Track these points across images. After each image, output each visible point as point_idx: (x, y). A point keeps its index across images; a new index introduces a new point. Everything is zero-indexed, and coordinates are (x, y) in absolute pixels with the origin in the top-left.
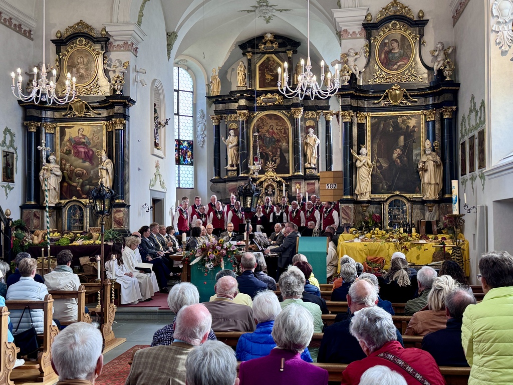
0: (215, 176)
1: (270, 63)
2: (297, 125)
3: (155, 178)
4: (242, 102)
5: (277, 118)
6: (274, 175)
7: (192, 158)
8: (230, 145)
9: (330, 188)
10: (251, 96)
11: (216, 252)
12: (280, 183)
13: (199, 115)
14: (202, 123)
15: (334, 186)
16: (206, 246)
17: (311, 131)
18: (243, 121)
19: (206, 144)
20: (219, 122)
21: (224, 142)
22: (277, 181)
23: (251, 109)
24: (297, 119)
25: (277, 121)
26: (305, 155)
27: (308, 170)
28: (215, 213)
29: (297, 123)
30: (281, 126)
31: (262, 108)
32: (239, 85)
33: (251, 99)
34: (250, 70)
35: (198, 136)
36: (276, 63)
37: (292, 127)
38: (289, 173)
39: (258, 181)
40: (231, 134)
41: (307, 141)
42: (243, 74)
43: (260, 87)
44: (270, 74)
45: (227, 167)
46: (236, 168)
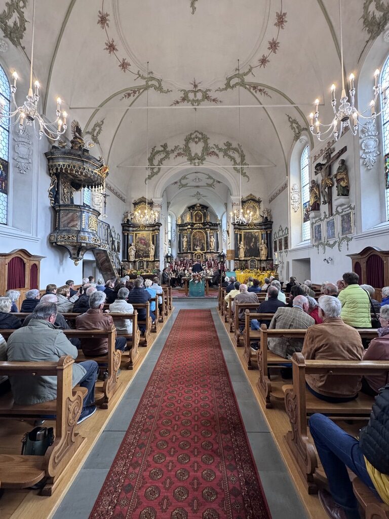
0: (179, 252)
4: (189, 227)
5: (201, 232)
6: (200, 251)
8: (185, 241)
10: (192, 225)
12: (202, 254)
13: (173, 231)
14: (174, 234)
17: (212, 237)
18: (189, 233)
19: (175, 241)
20: (180, 233)
21: (182, 240)
23: (192, 229)
24: (208, 233)
26: (210, 245)
30: (202, 235)
31: (196, 229)
32: (188, 221)
35: (172, 238)
36: (200, 214)
37: (206, 235)
38: (205, 251)
39: (194, 253)
40: (185, 237)
41: (211, 240)
42: (189, 217)
43: (195, 222)
44: (198, 218)
45: (183, 249)
46: (187, 249)
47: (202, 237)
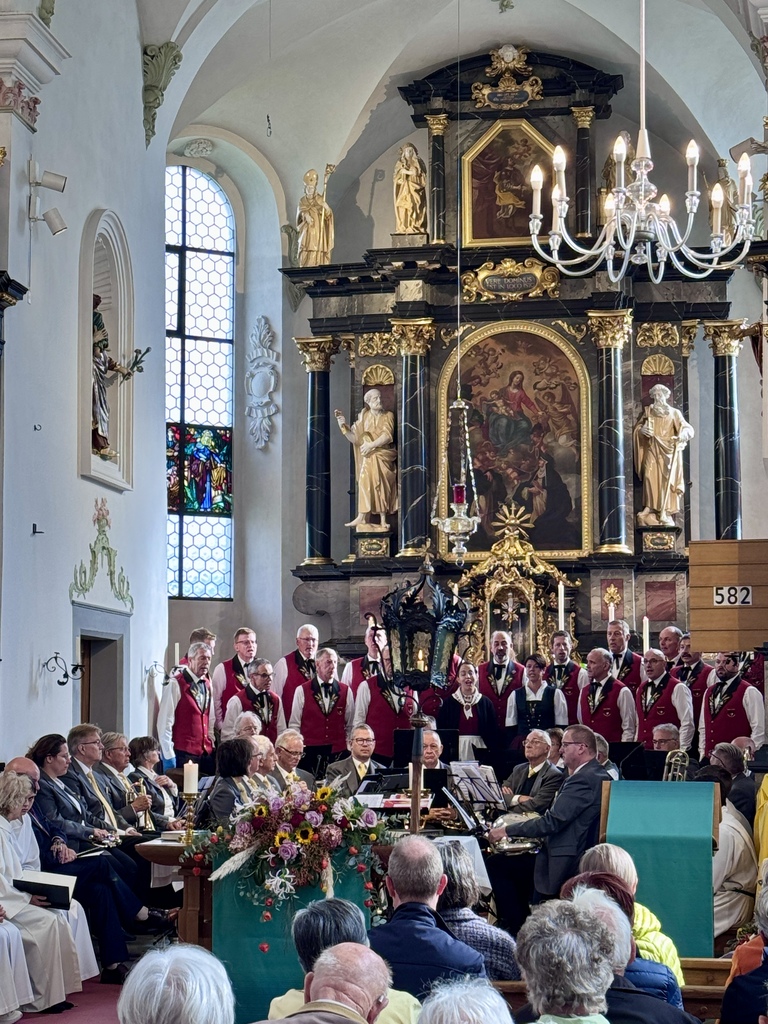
0: (312, 555)
1: (512, 150)
2: (609, 371)
3: (94, 562)
4: (412, 290)
5: (536, 345)
6: (526, 552)
7: (229, 490)
8: (367, 445)
9: (726, 603)
10: (443, 269)
11: (305, 835)
12: (546, 584)
14: (265, 364)
15: (741, 595)
16: (269, 812)
17: (662, 393)
19: (279, 439)
20: (327, 361)
21: (344, 432)
22: (536, 578)
23: (443, 316)
24: (608, 350)
25: (534, 359)
26: (638, 481)
27: (648, 537)
28: (312, 690)
29: (609, 367)
30: (553, 375)
31: (481, 313)
32: (400, 229)
33: (441, 279)
34: (439, 177)
35: (251, 409)
36: (534, 152)
37: (591, 380)
38: (579, 546)
39: (466, 573)
40: (370, 404)
41: (644, 431)
42: (416, 191)
43: (476, 235)
44: (513, 191)
45: (353, 523)
46: (388, 526)
47: (552, 396)
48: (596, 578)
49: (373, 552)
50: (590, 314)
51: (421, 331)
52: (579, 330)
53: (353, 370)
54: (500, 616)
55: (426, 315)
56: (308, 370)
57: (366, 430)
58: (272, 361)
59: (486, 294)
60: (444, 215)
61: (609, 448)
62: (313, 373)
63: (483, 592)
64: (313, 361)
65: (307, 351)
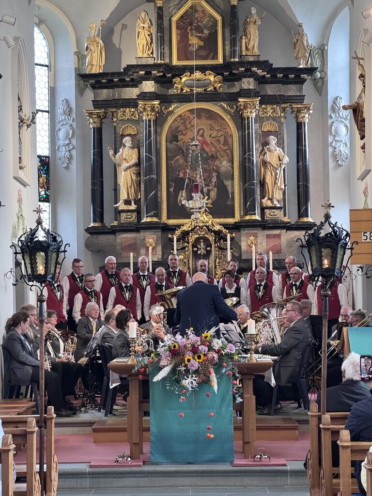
1: (197, 15)
2: (249, 129)
3: (18, 223)
4: (149, 86)
5: (211, 115)
8: (125, 165)
9: (368, 240)
11: (199, 357)
12: (220, 236)
13: (60, 109)
14: (66, 124)
17: (273, 140)
18: (150, 121)
19: (74, 162)
20: (101, 123)
21: (113, 158)
22: (215, 232)
23: (166, 100)
24: (248, 118)
25: (210, 122)
26: (263, 184)
27: (267, 211)
29: (248, 126)
30: (219, 131)
32: (140, 55)
33: (162, 81)
34: (160, 28)
35: (59, 147)
36: (208, 17)
37: (238, 133)
38: (233, 217)
39: (177, 230)
40: (126, 144)
41: (265, 159)
42: (148, 35)
43: (178, 59)
44: (197, 36)
45: (118, 205)
46: (136, 206)
47: (219, 141)
48: (244, 232)
49: (128, 220)
50: (240, 100)
51: (154, 107)
52: (232, 108)
53: (115, 127)
54: (197, 251)
55: (156, 99)
56: (91, 126)
57: (124, 157)
58: (71, 122)
59: (185, 88)
60: (163, 48)
61: (249, 167)
62: (94, 128)
63: (188, 240)
64: (94, 122)
65: (91, 117)
